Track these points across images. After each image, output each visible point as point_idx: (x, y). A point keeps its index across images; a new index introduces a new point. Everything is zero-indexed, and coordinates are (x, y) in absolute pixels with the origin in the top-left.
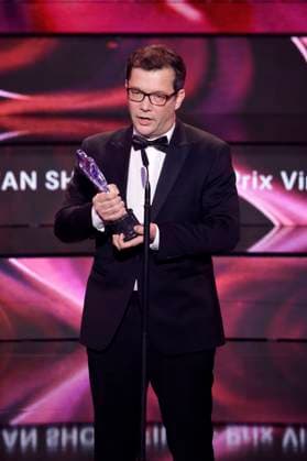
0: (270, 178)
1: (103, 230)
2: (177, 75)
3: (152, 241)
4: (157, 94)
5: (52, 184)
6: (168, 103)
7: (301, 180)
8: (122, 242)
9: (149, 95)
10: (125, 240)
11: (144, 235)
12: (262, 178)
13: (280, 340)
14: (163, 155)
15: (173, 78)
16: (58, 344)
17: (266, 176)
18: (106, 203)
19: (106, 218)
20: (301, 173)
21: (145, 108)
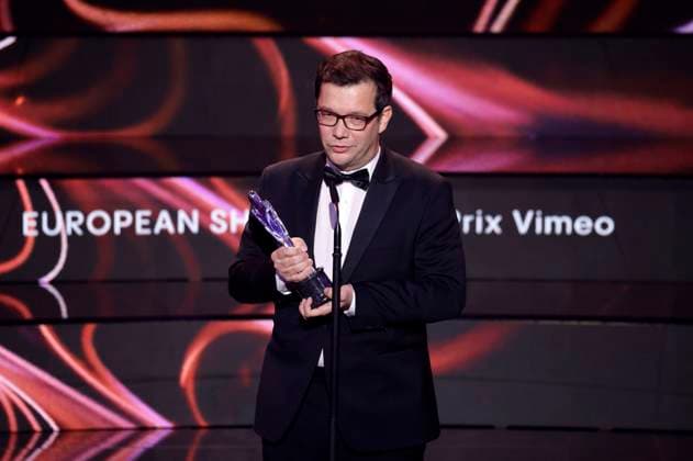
0: (498, 219)
1: (288, 293)
2: (379, 89)
3: (347, 307)
4: (354, 116)
5: (219, 226)
6: (369, 126)
7: (539, 221)
8: (308, 308)
9: (343, 117)
10: (314, 306)
11: (333, 300)
12: (489, 219)
13: (511, 428)
14: (362, 194)
15: (374, 94)
16: (227, 432)
17: (494, 216)
18: (287, 259)
19: (288, 278)
20: (539, 213)
21: (339, 134)
